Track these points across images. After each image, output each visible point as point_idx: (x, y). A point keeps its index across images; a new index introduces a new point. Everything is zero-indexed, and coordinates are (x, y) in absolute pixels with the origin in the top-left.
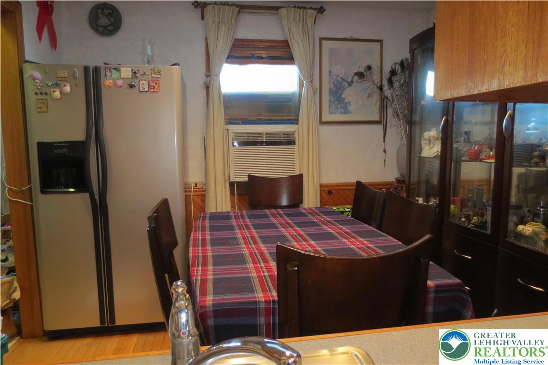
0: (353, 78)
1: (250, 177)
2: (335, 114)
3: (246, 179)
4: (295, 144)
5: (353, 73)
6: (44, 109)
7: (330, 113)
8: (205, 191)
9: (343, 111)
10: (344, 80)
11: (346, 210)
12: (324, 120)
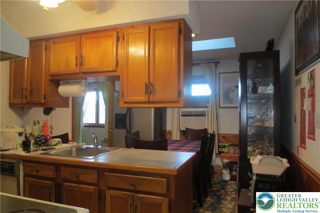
0: (234, 88)
1: (186, 128)
2: (226, 103)
3: (185, 129)
4: (206, 116)
5: (234, 86)
6: (117, 104)
7: (224, 103)
8: (171, 133)
9: (229, 102)
10: (230, 89)
11: (226, 145)
12: (221, 106)
